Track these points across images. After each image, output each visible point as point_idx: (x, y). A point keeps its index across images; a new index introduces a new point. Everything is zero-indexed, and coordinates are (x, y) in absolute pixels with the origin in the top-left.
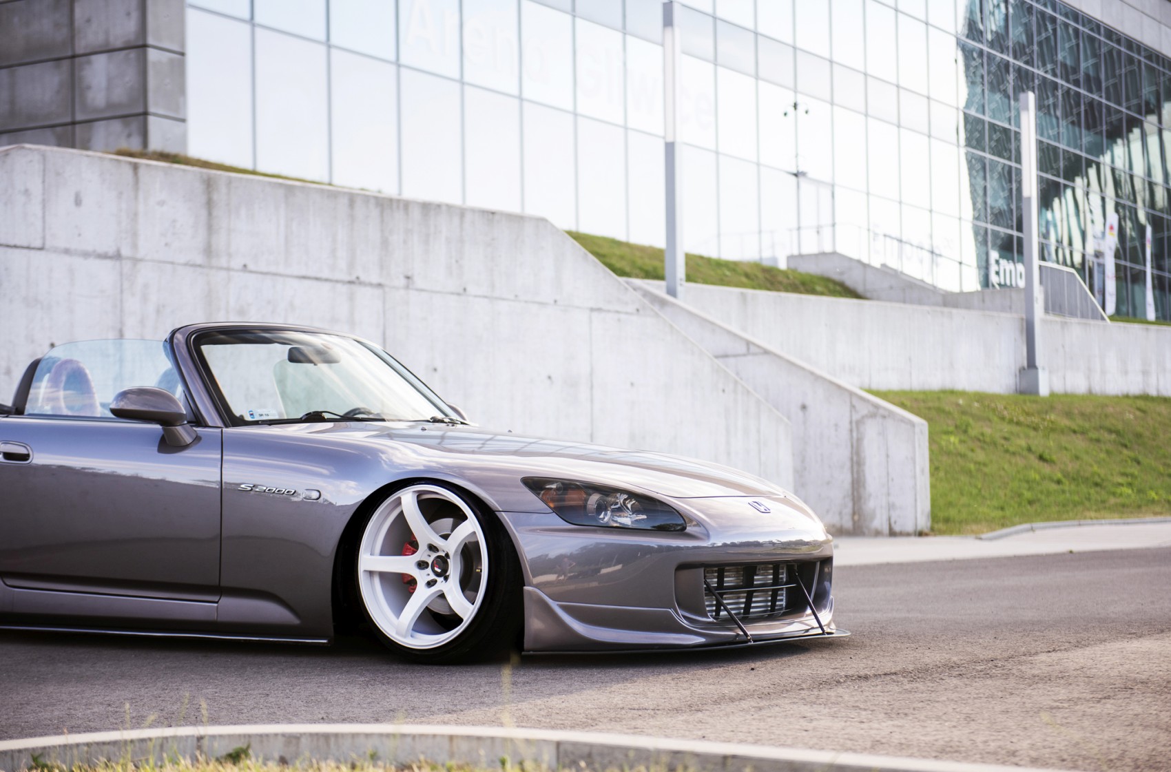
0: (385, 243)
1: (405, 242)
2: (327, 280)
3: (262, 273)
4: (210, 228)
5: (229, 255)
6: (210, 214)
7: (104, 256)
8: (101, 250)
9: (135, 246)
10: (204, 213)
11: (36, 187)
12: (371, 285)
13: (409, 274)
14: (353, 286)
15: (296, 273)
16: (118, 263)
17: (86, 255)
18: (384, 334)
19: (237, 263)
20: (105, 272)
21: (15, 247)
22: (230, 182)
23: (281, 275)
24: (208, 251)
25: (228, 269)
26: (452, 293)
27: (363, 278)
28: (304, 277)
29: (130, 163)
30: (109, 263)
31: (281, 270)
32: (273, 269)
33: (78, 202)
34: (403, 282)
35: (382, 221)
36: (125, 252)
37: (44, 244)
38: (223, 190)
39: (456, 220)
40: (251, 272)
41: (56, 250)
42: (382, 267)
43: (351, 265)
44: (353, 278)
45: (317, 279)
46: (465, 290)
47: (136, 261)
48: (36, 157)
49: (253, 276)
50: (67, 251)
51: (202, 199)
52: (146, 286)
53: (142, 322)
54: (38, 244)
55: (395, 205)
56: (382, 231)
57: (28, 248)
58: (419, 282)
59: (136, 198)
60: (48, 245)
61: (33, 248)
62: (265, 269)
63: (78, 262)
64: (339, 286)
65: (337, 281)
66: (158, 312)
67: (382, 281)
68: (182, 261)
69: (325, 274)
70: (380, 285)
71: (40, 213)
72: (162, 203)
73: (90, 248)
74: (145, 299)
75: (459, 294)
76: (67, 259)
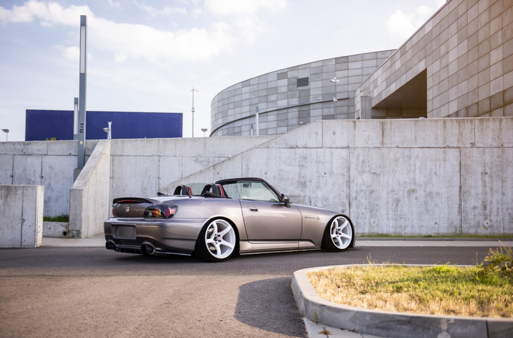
0: (461, 134)
1: (470, 132)
2: (433, 148)
3: (404, 148)
4: (383, 136)
5: (391, 143)
6: (383, 133)
7: (344, 148)
8: (342, 146)
9: (355, 144)
10: (381, 132)
11: (320, 132)
12: (454, 147)
13: (473, 142)
14: (445, 149)
15: (419, 147)
16: (348, 149)
17: (337, 148)
18: (460, 163)
19: (394, 145)
20: (344, 153)
21: (313, 148)
22: (391, 122)
23: (413, 148)
24: (383, 143)
25: (391, 148)
26: (496, 147)
27: (450, 145)
28: (423, 148)
29: (353, 121)
30: (345, 150)
31: (413, 146)
32: (410, 146)
33: (334, 134)
34: (470, 145)
35: (459, 127)
36: (350, 146)
37: (322, 146)
38: (389, 124)
39: (497, 123)
40: (400, 148)
41: (326, 148)
42: (459, 142)
43: (445, 142)
44: (445, 146)
45: (428, 148)
46: (502, 145)
47: (355, 148)
48: (320, 123)
49: (401, 149)
50: (330, 148)
51: (381, 128)
52: (358, 155)
53: (357, 165)
54: (321, 146)
55: (465, 121)
56: (460, 130)
57: (317, 148)
58: (478, 145)
59: (355, 130)
60: (324, 146)
61: (319, 148)
62: (405, 146)
63: (334, 150)
64: (439, 149)
65: (438, 148)
66: (363, 162)
67: (460, 146)
68: (373, 147)
69: (433, 145)
70: (458, 147)
71: (321, 138)
72: (365, 131)
73: (338, 146)
74: (358, 158)
75: (499, 147)
76: (330, 150)
